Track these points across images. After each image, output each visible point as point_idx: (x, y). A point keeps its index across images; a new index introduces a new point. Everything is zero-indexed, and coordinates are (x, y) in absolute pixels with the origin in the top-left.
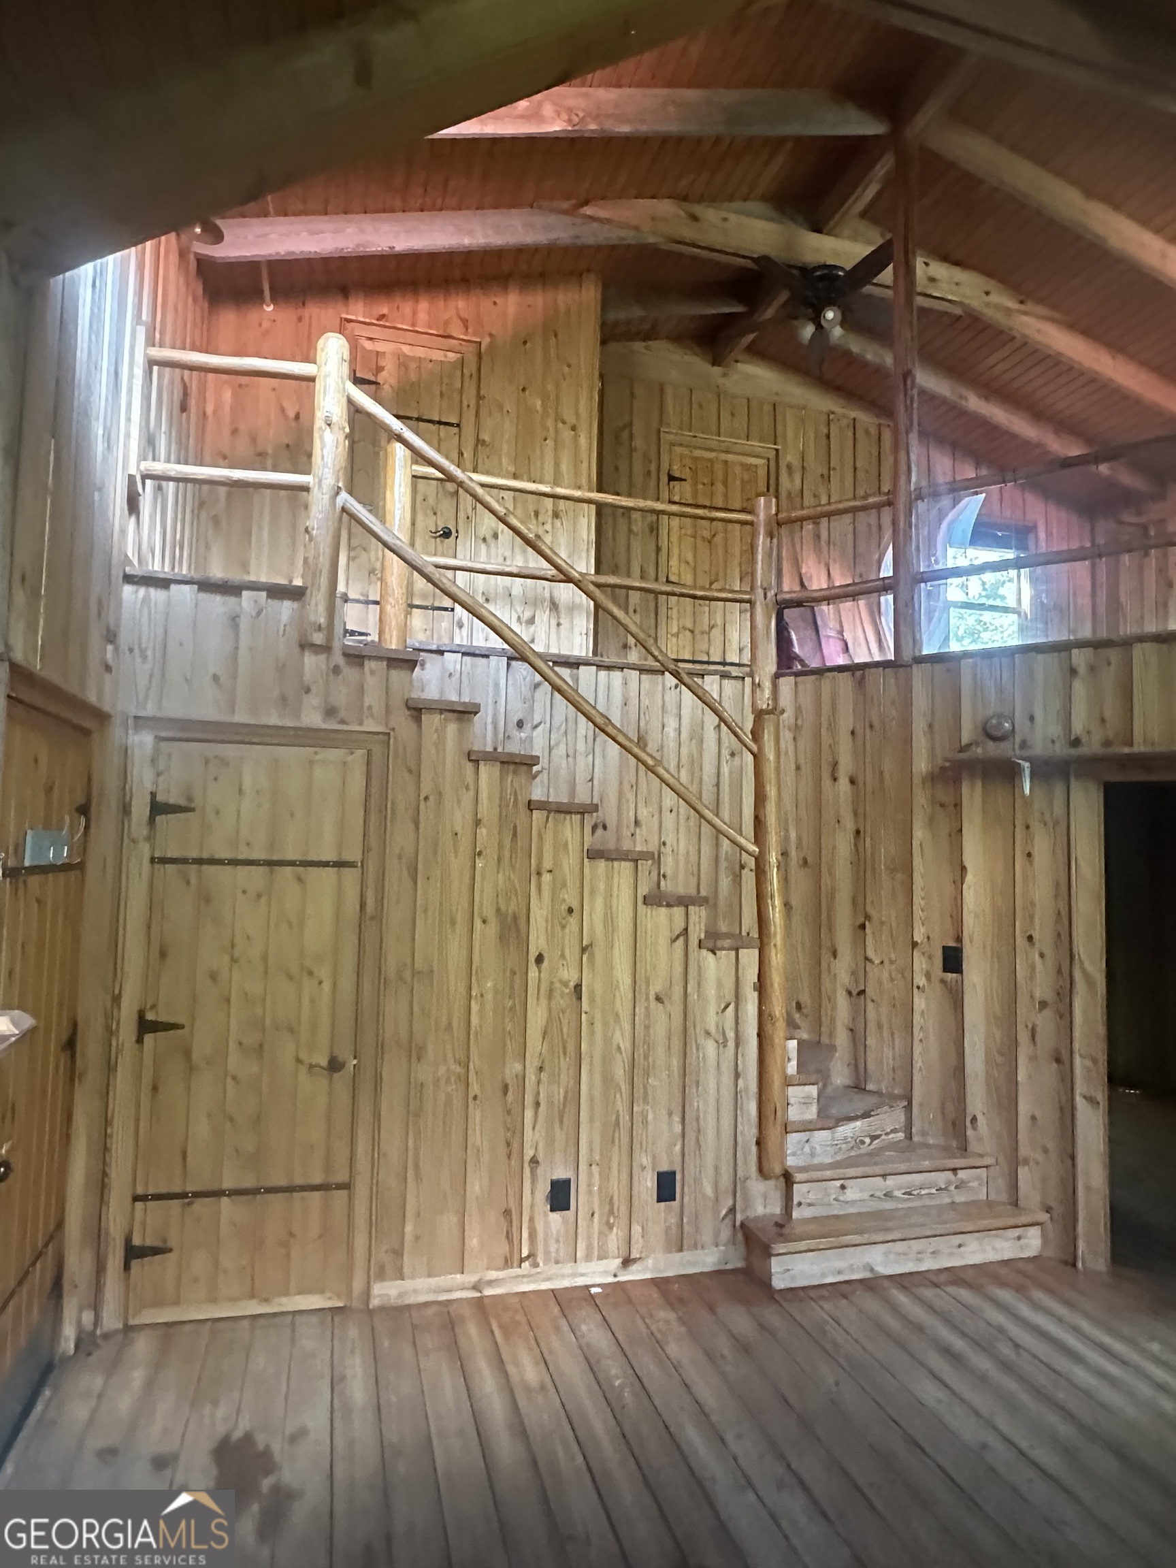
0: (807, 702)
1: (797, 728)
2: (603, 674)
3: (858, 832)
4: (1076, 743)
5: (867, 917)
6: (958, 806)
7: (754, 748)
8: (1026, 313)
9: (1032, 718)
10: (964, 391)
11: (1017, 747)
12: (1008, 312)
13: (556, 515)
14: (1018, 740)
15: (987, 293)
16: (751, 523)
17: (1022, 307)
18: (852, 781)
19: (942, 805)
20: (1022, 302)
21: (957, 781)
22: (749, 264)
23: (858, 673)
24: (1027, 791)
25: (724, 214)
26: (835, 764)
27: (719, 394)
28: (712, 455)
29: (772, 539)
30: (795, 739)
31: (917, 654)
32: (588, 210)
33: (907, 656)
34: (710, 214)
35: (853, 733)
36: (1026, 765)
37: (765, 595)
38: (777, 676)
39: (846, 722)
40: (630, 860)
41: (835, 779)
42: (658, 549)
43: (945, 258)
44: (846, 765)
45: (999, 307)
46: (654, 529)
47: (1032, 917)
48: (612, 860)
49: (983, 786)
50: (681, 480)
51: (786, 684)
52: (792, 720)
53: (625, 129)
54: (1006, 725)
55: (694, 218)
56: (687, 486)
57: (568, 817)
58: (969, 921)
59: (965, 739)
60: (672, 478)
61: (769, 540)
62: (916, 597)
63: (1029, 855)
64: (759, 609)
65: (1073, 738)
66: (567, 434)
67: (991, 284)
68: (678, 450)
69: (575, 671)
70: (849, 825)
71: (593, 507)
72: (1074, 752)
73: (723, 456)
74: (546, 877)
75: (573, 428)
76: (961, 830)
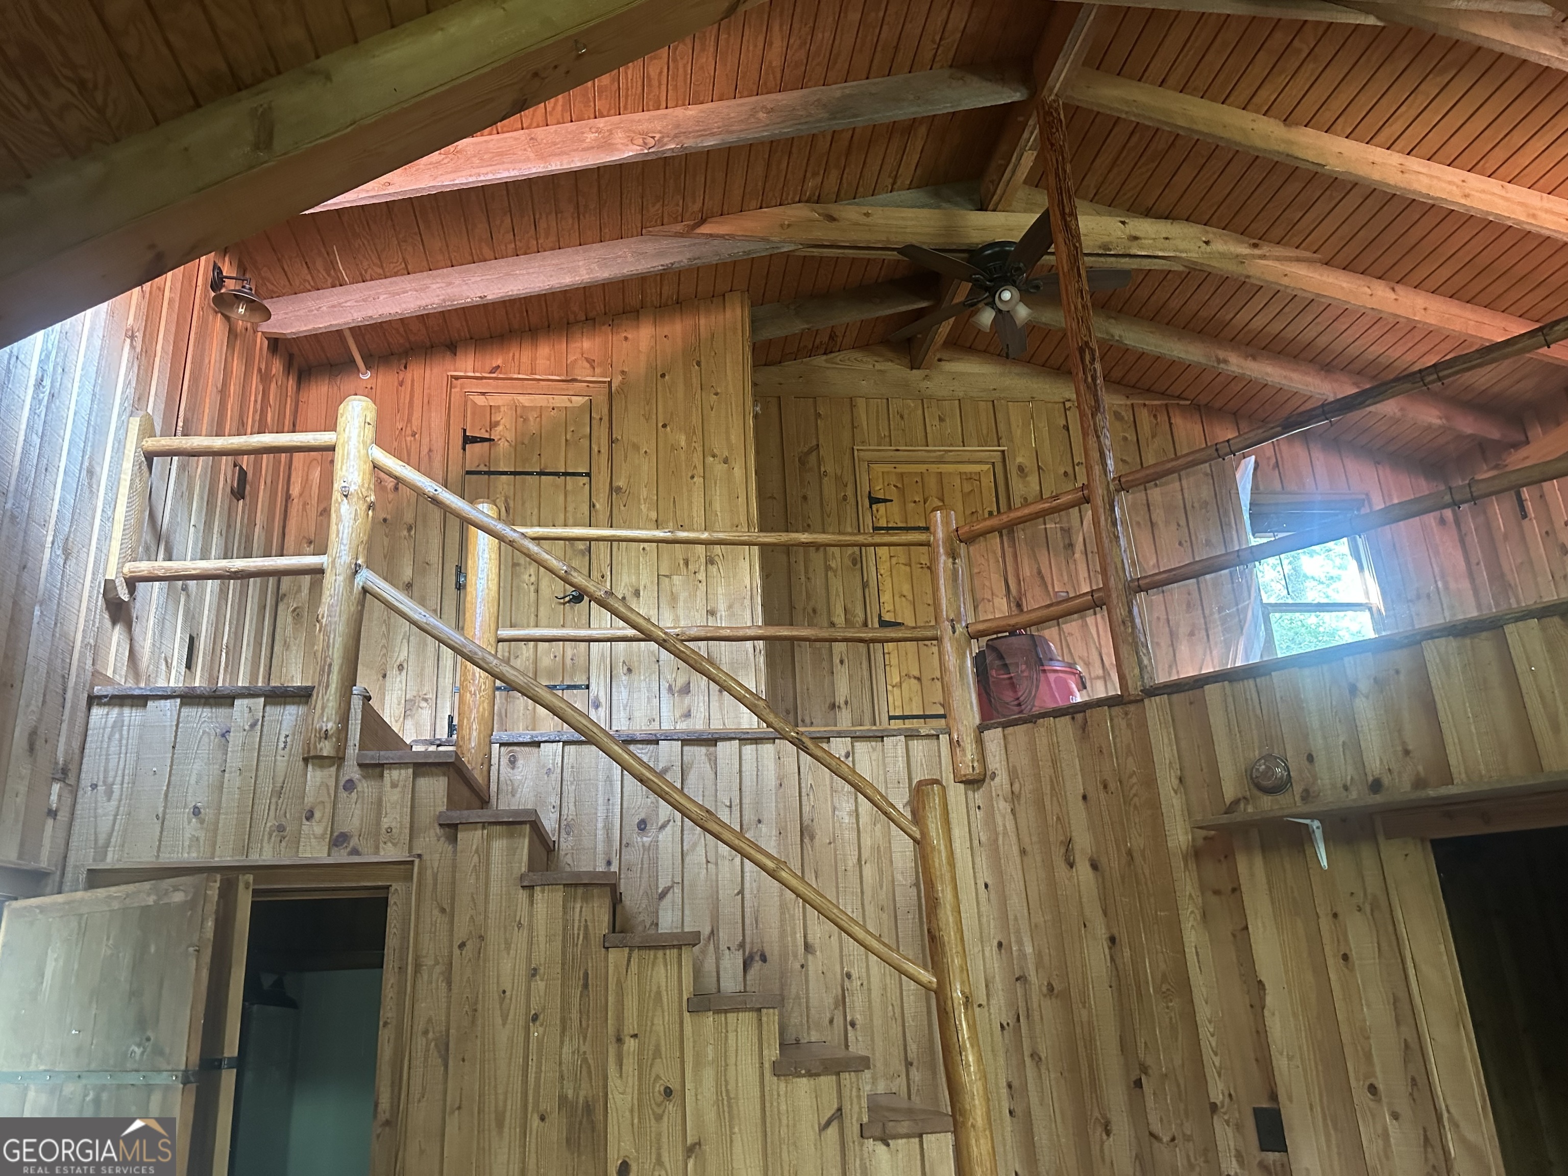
0: (1022, 761)
1: (1014, 797)
2: (749, 749)
3: (1112, 940)
4: (1376, 786)
5: (1144, 1069)
6: (1236, 890)
7: (915, 831)
8: (1263, 257)
9: (1310, 758)
10: (1221, 354)
11: (1297, 798)
12: (1240, 260)
13: (710, 561)
14: (1298, 789)
15: (1207, 243)
16: (928, 544)
17: (1257, 252)
18: (1095, 866)
19: (1217, 892)
20: (1255, 246)
21: (1229, 855)
22: (894, 255)
23: (1079, 716)
24: (1324, 863)
25: (865, 209)
26: (1068, 844)
27: (923, 399)
28: (922, 468)
29: (954, 559)
30: (1013, 811)
31: (1148, 683)
32: (705, 229)
33: (1135, 689)
34: (850, 212)
35: (1084, 797)
36: (1316, 824)
37: (953, 627)
38: (981, 729)
39: (1074, 785)
40: (751, 1010)
41: (1071, 865)
42: (865, 585)
43: (1148, 213)
44: (1083, 842)
45: (1223, 255)
46: (857, 562)
47: (1368, 1056)
48: (726, 1012)
49: (1264, 858)
50: (885, 501)
51: (993, 738)
52: (1007, 787)
53: (710, 142)
54: (1278, 770)
55: (832, 219)
56: (894, 508)
57: (660, 953)
58: (1281, 1064)
59: (1230, 791)
60: (873, 501)
61: (951, 560)
62: (1135, 610)
63: (1345, 957)
64: (948, 646)
65: (1370, 779)
66: (719, 468)
67: (1211, 233)
68: (878, 468)
69: (712, 749)
70: (1101, 931)
71: (756, 549)
72: (1378, 798)
73: (934, 468)
74: (631, 1045)
75: (726, 461)
76: (1247, 928)
